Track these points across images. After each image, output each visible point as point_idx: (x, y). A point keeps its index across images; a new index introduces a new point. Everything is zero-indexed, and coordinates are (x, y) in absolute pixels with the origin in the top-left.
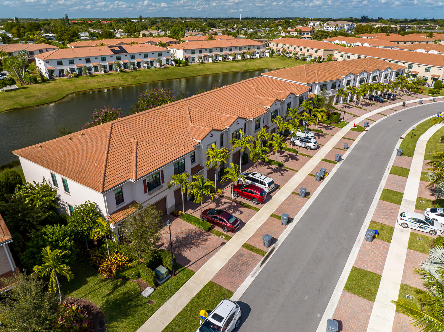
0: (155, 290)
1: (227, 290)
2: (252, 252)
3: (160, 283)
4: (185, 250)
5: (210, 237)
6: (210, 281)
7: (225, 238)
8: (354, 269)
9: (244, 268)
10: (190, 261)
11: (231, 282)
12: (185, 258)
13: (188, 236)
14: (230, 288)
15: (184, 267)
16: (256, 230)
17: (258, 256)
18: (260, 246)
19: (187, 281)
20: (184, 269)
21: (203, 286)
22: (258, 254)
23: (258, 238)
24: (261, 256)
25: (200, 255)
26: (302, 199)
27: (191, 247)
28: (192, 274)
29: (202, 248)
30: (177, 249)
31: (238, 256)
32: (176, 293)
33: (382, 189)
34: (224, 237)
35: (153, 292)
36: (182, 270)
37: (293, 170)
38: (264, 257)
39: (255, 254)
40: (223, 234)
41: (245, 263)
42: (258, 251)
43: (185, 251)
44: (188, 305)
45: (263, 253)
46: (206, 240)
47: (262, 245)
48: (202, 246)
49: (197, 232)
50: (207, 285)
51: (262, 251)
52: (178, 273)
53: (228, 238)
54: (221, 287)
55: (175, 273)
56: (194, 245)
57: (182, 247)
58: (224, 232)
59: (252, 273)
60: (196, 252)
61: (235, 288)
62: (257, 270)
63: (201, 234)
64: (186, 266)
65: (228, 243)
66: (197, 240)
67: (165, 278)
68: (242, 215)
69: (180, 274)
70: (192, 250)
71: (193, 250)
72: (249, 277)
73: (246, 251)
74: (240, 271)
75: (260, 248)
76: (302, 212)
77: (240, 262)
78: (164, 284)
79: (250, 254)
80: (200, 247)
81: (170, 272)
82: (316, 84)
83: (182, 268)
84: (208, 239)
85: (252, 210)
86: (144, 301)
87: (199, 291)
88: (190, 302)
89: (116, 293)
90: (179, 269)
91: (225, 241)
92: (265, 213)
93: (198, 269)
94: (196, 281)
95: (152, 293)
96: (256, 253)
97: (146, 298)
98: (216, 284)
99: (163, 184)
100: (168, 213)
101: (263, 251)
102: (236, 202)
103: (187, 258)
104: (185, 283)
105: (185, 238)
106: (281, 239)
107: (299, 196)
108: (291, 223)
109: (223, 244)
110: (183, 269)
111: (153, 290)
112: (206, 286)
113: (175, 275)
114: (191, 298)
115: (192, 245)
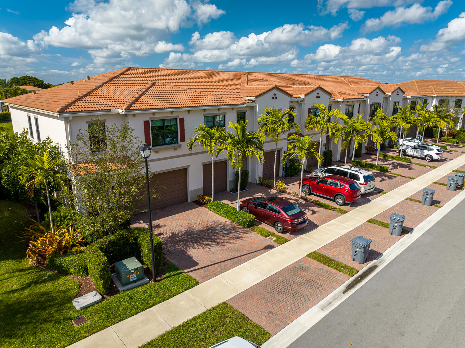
0: (103, 298)
1: (257, 327)
2: (327, 267)
3: (121, 288)
4: (196, 246)
5: (247, 235)
6: (224, 303)
7: (275, 241)
9: (305, 291)
10: (196, 264)
11: (270, 312)
12: (190, 258)
13: (208, 230)
14: (264, 323)
15: (181, 271)
16: (338, 237)
17: (340, 275)
18: (347, 260)
19: (174, 295)
20: (180, 273)
21: (206, 310)
22: (340, 271)
23: (341, 248)
24: (347, 276)
25: (221, 257)
26: (427, 207)
27: (208, 244)
28: (193, 284)
29: (228, 248)
30: (181, 243)
31: (297, 269)
32: (142, 313)
34: (274, 239)
35: (98, 302)
36: (174, 275)
37: (406, 177)
38: (352, 279)
39: (334, 271)
40: (273, 235)
41: (309, 283)
42: (340, 267)
43: (195, 248)
44: (154, 341)
45: (351, 271)
46: (239, 238)
47: (350, 258)
48: (228, 245)
49: (228, 225)
50: (215, 308)
51: (348, 268)
52: (165, 278)
53: (282, 241)
54: (245, 318)
55: (158, 279)
56: (215, 242)
57: (192, 242)
58: (276, 233)
59: (323, 302)
60: (214, 253)
61: (276, 325)
62: (335, 298)
63: (233, 229)
64: (185, 271)
65: (279, 248)
66: (223, 236)
67: (135, 281)
68: (315, 215)
69: (167, 281)
70: (207, 249)
71: (209, 248)
72: (315, 308)
73: (315, 264)
74: (295, 295)
75: (344, 262)
76: (429, 222)
77: (298, 280)
78: (127, 292)
79: (320, 270)
80: (224, 246)
81: (147, 272)
82: (433, 97)
83: (177, 272)
84: (243, 237)
85: (334, 212)
86: (70, 313)
87: (191, 317)
88: (163, 336)
89: (27, 292)
90: (170, 272)
91: (275, 244)
92: (357, 218)
93: (206, 278)
94: (193, 297)
95: (93, 304)
96: (336, 268)
97: (76, 311)
98: (234, 311)
99: (182, 143)
100: (189, 201)
101: (352, 268)
102: (306, 200)
103: (194, 259)
104: (170, 297)
105: (201, 231)
106: (390, 254)
107: (420, 204)
108: (409, 234)
109: (269, 247)
110: (177, 274)
111: (99, 297)
112: (210, 311)
113: (156, 281)
114: (169, 328)
115: (210, 241)
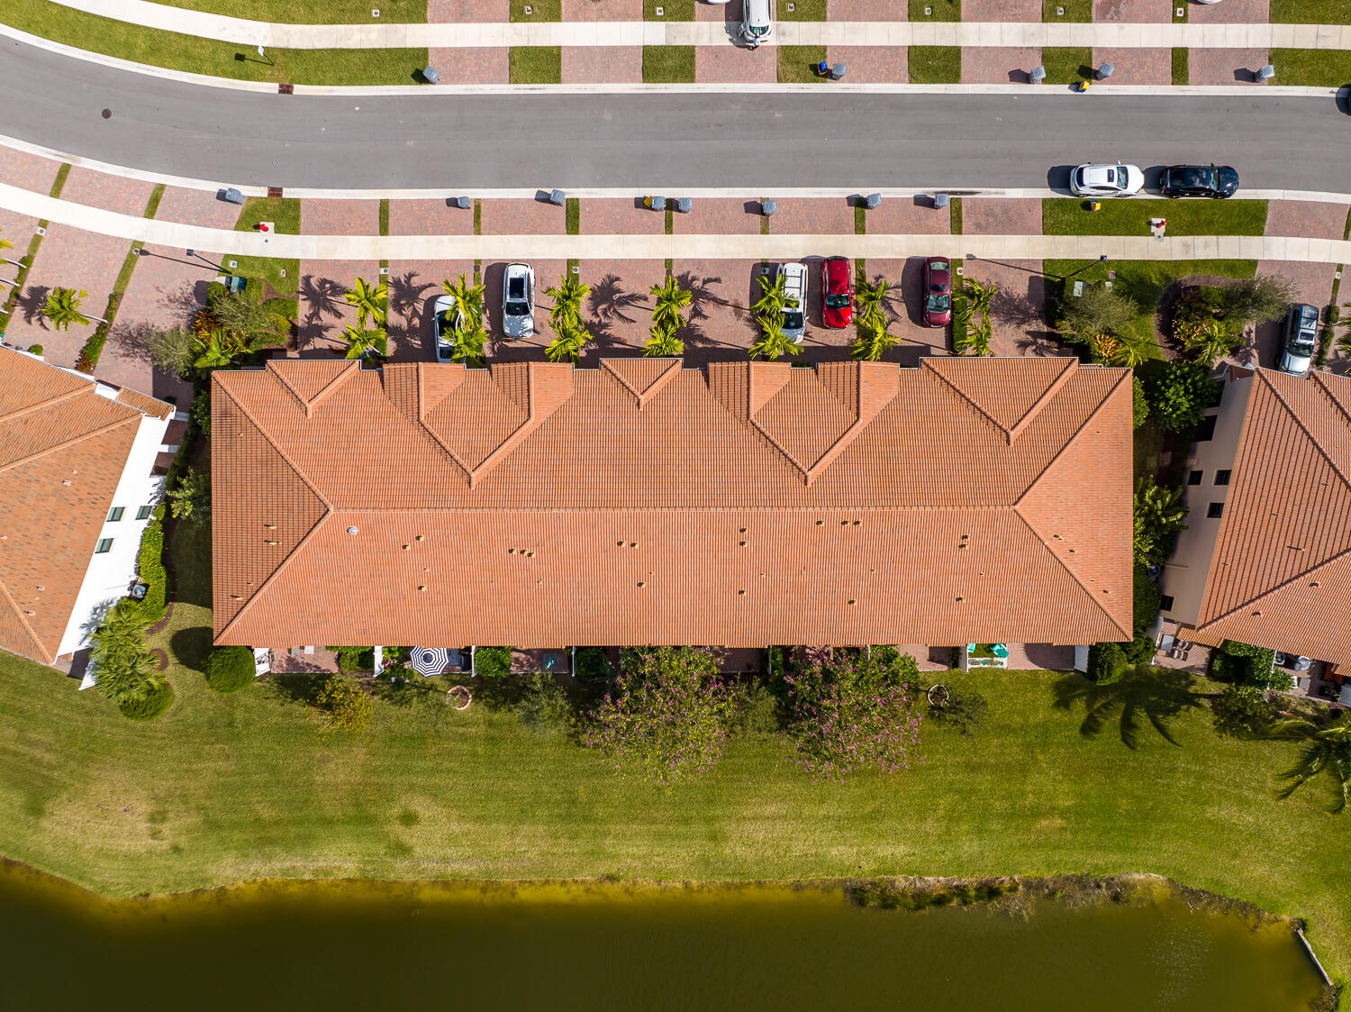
2: (963, 216)
4: (1016, 297)
8: (913, 79)
9: (997, 210)
10: (1031, 277)
11: (1028, 212)
12: (1030, 287)
14: (1038, 209)
15: (1045, 277)
17: (965, 204)
18: (944, 212)
22: (960, 207)
23: (931, 224)
24: (962, 201)
27: (1007, 294)
28: (1048, 263)
29: (997, 278)
31: (981, 229)
33: (645, 85)
38: (963, 197)
39: (964, 210)
41: (989, 213)
42: (956, 210)
43: (1019, 296)
45: (955, 201)
47: (940, 210)
51: (952, 206)
52: (1057, 277)
54: (1043, 218)
57: (1015, 305)
59: (998, 196)
60: (1012, 281)
61: (1034, 203)
62: (990, 193)
64: (1042, 276)
68: (888, 273)
69: (1059, 275)
70: (1012, 290)
71: (1011, 288)
73: (966, 226)
74: (1006, 212)
75: (948, 211)
77: (991, 221)
79: (969, 217)
80: (997, 283)
83: (1048, 277)
90: (1052, 282)
93: (1035, 262)
96: (960, 210)
98: (1044, 225)
101: (952, 203)
103: (1028, 284)
106: (909, 193)
109: (971, 258)
110: (1050, 275)
